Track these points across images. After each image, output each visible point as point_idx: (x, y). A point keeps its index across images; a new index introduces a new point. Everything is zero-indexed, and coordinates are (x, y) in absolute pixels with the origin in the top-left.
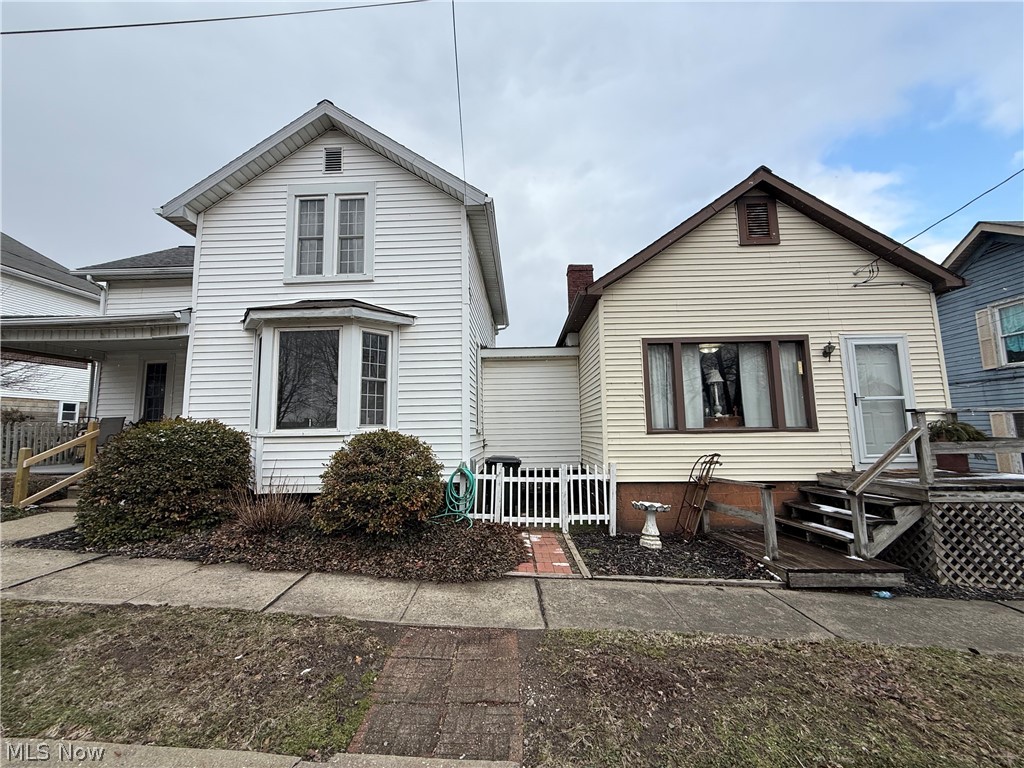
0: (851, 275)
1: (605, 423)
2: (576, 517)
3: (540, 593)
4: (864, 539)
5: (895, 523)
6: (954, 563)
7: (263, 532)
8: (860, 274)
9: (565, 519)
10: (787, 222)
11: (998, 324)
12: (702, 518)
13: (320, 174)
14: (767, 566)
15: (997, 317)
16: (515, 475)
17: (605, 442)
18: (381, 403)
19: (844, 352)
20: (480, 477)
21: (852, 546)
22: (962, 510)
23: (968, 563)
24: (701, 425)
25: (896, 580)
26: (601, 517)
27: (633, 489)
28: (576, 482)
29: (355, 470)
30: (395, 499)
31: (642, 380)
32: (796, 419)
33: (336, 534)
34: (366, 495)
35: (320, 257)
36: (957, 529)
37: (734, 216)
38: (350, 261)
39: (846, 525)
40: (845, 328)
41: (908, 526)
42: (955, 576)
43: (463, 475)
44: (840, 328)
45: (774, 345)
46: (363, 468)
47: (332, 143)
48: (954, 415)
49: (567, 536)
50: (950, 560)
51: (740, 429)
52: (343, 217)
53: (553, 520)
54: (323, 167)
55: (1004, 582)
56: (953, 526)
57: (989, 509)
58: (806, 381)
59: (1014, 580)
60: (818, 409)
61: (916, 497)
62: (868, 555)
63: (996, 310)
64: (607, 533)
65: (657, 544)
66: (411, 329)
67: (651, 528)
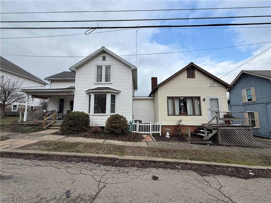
0: (209, 84)
1: (159, 113)
2: (153, 132)
3: (147, 143)
4: (206, 135)
5: (212, 133)
6: (222, 140)
7: (95, 133)
8: (211, 84)
9: (151, 132)
10: (197, 73)
11: (246, 93)
12: (178, 132)
13: (101, 61)
14: (188, 140)
15: (246, 91)
16: (141, 123)
17: (159, 117)
18: (114, 109)
19: (208, 100)
20: (134, 124)
21: (204, 137)
22: (224, 130)
23: (225, 140)
24: (178, 114)
25: (211, 142)
26: (158, 132)
27: (165, 127)
28: (153, 125)
29: (113, 121)
30: (120, 127)
31: (167, 105)
32: (198, 113)
33: (109, 133)
34: (115, 126)
35: (101, 78)
36: (223, 134)
37: (186, 72)
38: (107, 79)
39: (203, 133)
40: (208, 95)
41: (215, 133)
42: (223, 142)
43: (131, 123)
44: (207, 95)
45: (194, 98)
46: (114, 121)
47: (104, 55)
48: (229, 113)
49: (151, 136)
50: (222, 139)
51: (187, 115)
52: (106, 70)
53: (148, 133)
54: (102, 60)
55: (231, 144)
56: (223, 133)
57: (229, 130)
58: (200, 105)
59: (233, 143)
60: (202, 111)
61: (216, 128)
62: (207, 138)
63: (246, 90)
64: (159, 135)
65: (169, 137)
66: (120, 94)
67: (168, 134)
